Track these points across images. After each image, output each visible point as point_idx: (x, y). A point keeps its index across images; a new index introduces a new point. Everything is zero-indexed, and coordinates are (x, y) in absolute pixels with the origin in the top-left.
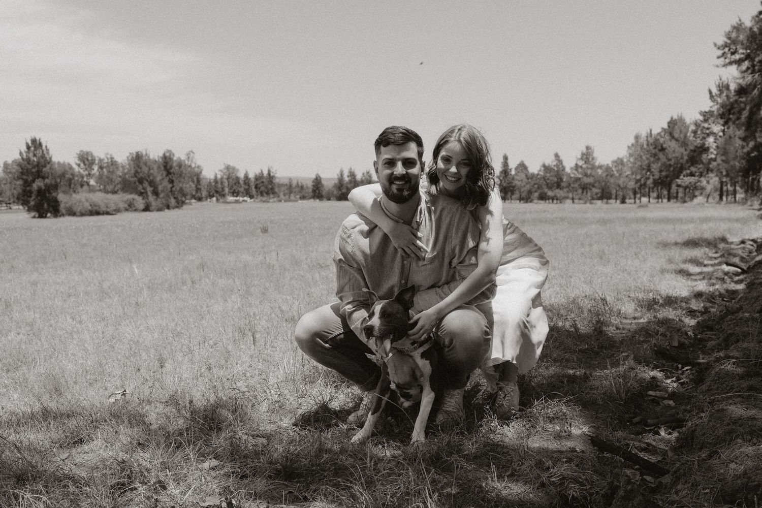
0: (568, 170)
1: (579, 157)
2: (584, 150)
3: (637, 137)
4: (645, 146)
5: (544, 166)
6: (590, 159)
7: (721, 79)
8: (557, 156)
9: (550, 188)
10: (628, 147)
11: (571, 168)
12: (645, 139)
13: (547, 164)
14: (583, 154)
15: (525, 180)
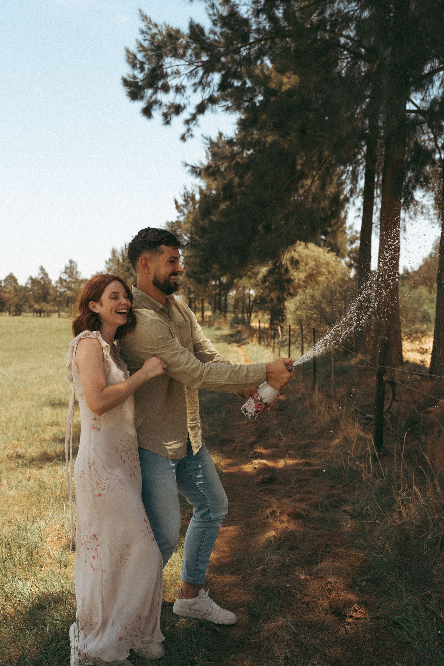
0: (53, 283)
1: (63, 270)
2: (68, 264)
3: (114, 252)
4: (121, 260)
5: (31, 278)
6: (74, 273)
7: (185, 189)
8: (42, 269)
9: (37, 302)
10: (106, 262)
11: (56, 282)
12: (121, 253)
13: (34, 277)
14: (67, 268)
15: (13, 291)
